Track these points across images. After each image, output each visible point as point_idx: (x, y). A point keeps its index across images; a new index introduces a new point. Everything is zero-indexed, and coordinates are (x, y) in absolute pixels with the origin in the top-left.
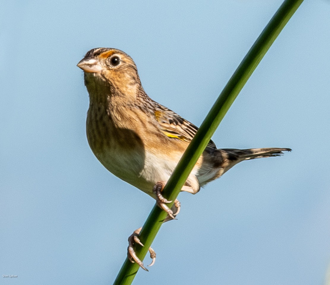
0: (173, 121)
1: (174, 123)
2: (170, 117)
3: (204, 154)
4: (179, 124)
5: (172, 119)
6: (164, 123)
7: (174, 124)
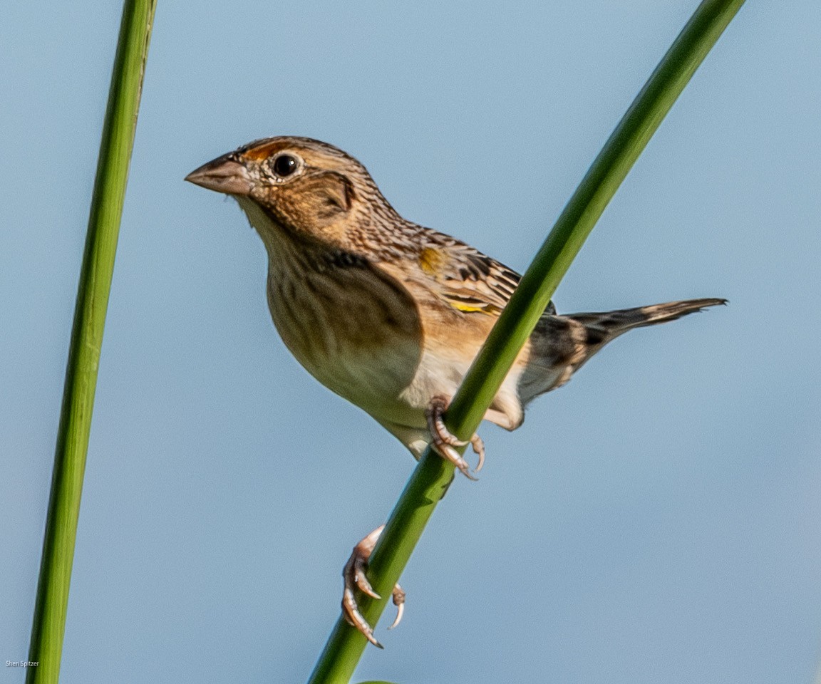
0: (469, 271)
1: (472, 277)
2: (460, 262)
3: (534, 337)
4: (482, 276)
5: (465, 267)
6: (450, 279)
7: (470, 280)
